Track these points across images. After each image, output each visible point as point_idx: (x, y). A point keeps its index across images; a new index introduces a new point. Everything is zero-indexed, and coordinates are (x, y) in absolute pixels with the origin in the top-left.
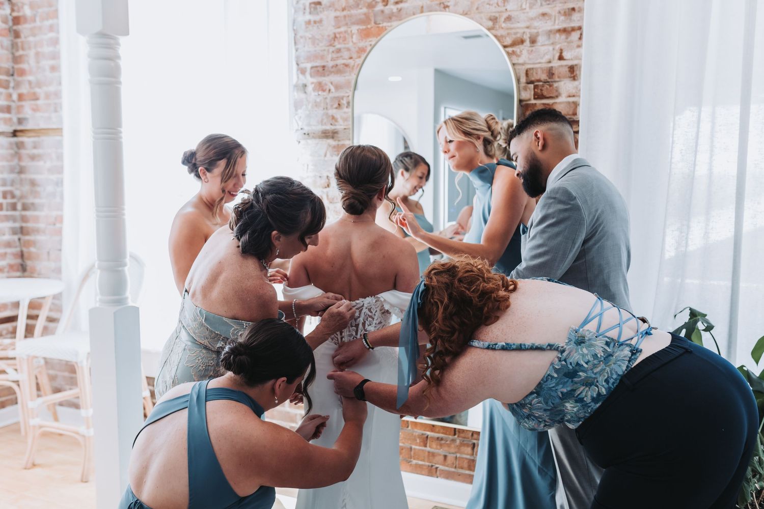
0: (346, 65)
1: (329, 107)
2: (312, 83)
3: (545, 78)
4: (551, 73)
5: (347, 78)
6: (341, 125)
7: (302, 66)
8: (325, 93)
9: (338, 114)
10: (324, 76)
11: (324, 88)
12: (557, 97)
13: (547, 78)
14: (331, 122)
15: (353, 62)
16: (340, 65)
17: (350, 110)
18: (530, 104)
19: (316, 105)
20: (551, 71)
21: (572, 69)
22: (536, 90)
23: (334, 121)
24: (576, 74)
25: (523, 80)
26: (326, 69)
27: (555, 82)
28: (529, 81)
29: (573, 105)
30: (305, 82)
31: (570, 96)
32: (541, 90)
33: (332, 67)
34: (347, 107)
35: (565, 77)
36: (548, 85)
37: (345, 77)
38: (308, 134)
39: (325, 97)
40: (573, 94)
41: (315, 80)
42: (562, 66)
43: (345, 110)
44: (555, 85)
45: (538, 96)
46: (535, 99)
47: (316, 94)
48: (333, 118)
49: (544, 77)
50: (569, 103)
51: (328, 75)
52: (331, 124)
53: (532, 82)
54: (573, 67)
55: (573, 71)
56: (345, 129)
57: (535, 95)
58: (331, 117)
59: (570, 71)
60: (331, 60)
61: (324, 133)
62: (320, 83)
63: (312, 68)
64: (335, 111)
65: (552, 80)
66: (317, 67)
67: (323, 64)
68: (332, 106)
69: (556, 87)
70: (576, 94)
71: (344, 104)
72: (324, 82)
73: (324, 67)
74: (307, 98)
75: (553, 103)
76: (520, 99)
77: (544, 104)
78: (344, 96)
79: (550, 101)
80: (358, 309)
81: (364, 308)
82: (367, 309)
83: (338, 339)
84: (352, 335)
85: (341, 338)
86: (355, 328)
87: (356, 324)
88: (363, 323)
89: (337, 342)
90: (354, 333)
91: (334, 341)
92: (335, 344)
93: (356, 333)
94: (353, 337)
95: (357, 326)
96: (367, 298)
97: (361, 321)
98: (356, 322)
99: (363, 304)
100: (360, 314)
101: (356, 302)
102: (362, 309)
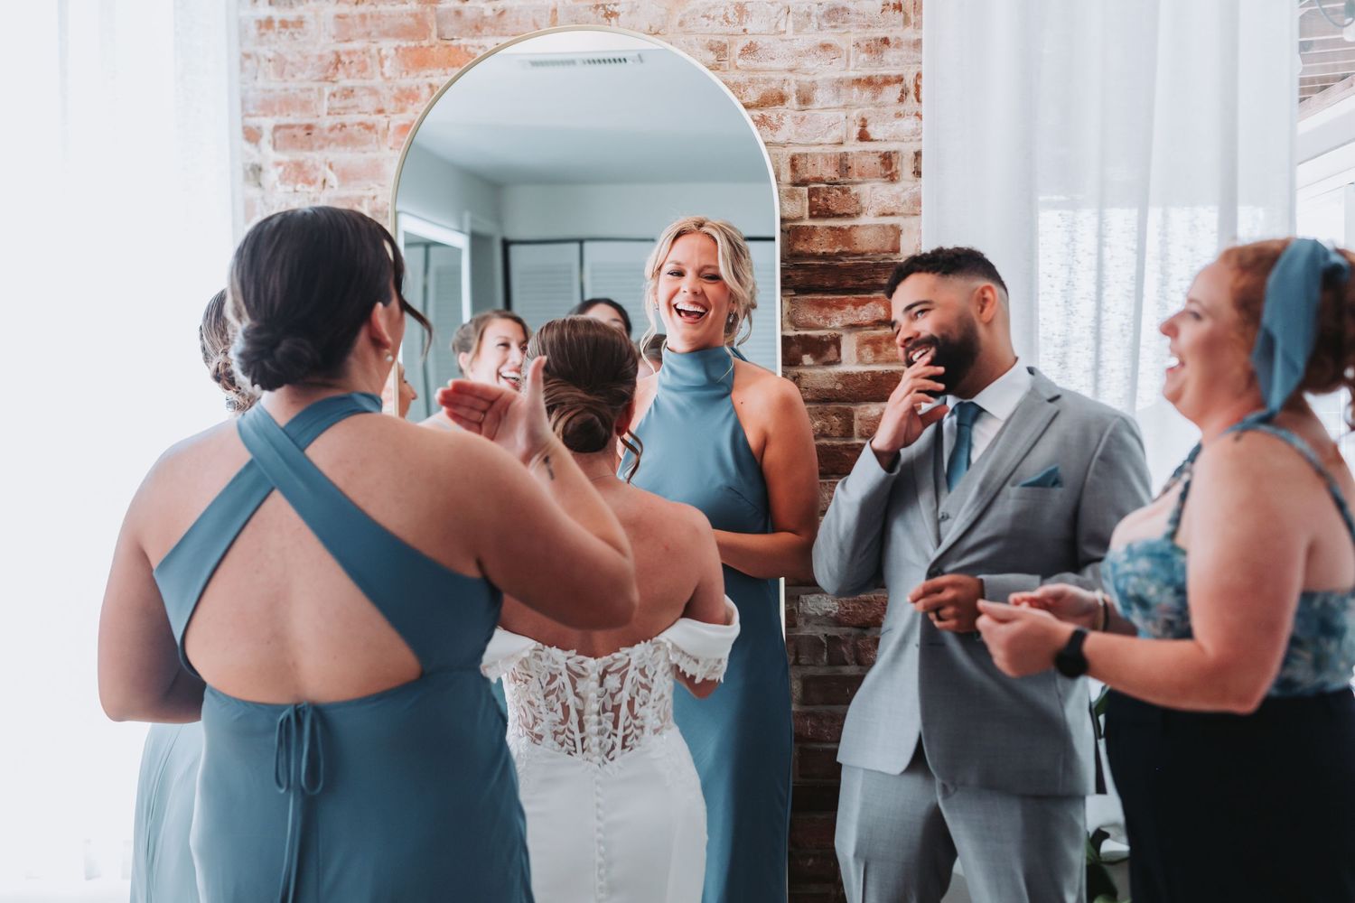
0: (369, 128)
2: (278, 164)
3: (833, 176)
4: (843, 165)
5: (370, 155)
7: (253, 122)
8: (312, 189)
10: (311, 149)
11: (311, 178)
12: (858, 214)
13: (837, 176)
15: (386, 120)
16: (353, 125)
18: (804, 227)
20: (845, 162)
21: (887, 159)
22: (814, 199)
24: (897, 171)
25: (787, 176)
26: (315, 132)
27: (852, 183)
28: (798, 181)
29: (891, 233)
30: (257, 159)
31: (884, 215)
32: (825, 199)
33: (332, 129)
35: (873, 175)
36: (838, 189)
37: (365, 152)
39: (312, 196)
40: (892, 210)
41: (284, 157)
42: (866, 152)
44: (854, 190)
45: (818, 212)
46: (812, 217)
47: (290, 189)
49: (829, 172)
50: (883, 227)
51: (321, 147)
53: (804, 183)
54: (890, 156)
55: (891, 164)
57: (811, 208)
59: (883, 163)
60: (329, 114)
62: (299, 166)
63: (277, 128)
65: (847, 180)
66: (290, 127)
67: (307, 121)
69: (856, 194)
70: (896, 210)
72: (310, 163)
73: (309, 128)
74: (263, 198)
75: (851, 228)
76: (786, 215)
77: (832, 229)
78: (364, 197)
79: (845, 223)
80: (617, 671)
81: (631, 668)
82: (637, 671)
83: (574, 743)
84: (606, 730)
85: (583, 740)
86: (612, 714)
87: (613, 706)
88: (628, 702)
89: (574, 749)
90: (610, 726)
91: (564, 748)
92: (569, 753)
93: (616, 726)
94: (607, 734)
95: (616, 709)
96: (637, 646)
97: (624, 697)
98: (613, 700)
99: (630, 660)
100: (622, 683)
101: (613, 657)
102: (627, 671)
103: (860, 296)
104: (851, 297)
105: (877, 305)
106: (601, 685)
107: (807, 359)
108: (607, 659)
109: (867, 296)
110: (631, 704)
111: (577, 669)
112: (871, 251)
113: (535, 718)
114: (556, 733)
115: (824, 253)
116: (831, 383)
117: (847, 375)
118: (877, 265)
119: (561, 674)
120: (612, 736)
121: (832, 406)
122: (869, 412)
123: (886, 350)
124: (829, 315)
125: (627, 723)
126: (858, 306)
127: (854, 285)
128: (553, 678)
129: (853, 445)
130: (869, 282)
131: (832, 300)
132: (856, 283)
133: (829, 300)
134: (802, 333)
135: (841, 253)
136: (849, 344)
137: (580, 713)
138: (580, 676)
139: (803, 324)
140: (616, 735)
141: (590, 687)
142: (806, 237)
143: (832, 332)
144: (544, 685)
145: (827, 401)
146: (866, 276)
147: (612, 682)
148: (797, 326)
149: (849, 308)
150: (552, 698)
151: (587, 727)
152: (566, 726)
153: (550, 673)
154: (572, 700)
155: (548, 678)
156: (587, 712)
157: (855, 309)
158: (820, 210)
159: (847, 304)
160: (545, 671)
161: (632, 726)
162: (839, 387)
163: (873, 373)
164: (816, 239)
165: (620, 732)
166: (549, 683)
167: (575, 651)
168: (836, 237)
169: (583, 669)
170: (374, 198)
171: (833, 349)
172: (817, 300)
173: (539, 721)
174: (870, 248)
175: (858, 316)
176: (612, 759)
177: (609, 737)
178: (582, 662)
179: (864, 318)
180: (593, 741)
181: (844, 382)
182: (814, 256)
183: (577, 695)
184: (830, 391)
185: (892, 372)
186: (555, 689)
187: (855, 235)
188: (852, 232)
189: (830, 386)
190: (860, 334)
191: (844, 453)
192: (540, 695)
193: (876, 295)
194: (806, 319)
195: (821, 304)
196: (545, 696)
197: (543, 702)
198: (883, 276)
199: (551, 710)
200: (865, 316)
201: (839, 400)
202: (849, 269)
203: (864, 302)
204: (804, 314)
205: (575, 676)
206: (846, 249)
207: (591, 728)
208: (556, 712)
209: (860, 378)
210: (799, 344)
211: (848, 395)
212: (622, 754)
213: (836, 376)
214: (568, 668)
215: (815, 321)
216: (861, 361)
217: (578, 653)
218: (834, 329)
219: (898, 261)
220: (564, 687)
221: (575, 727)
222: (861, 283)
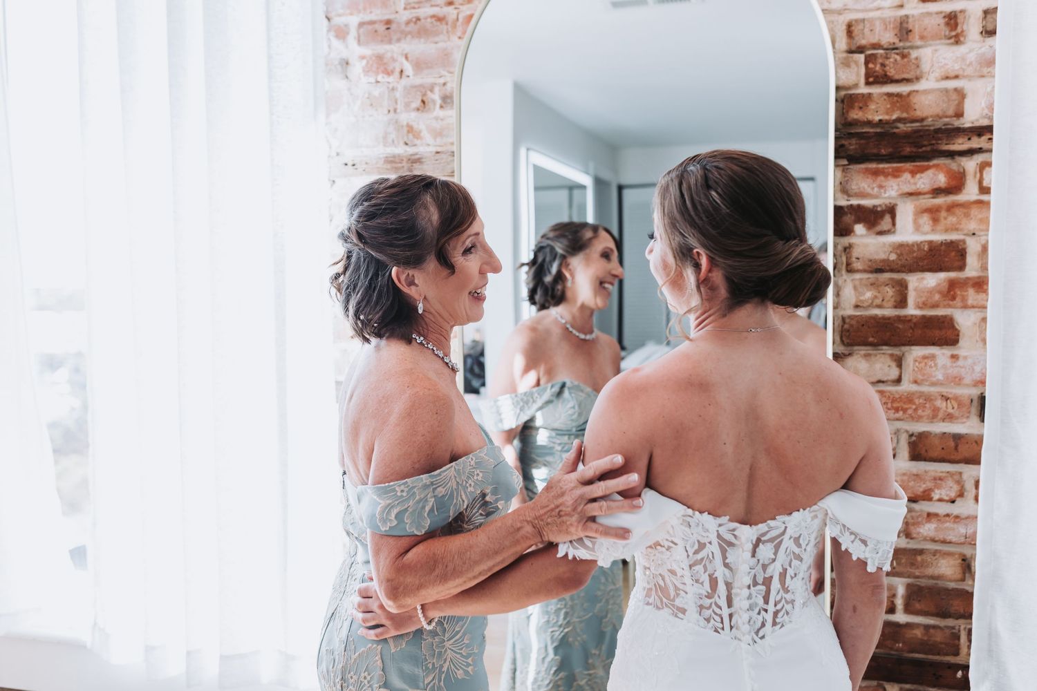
0: (440, 19)
1: (400, 107)
2: (363, 58)
3: (892, 41)
4: (904, 29)
5: (441, 45)
6: (429, 145)
7: (337, 21)
8: (391, 79)
9: (422, 122)
10: (390, 42)
11: (390, 68)
12: (918, 79)
13: (896, 41)
14: (406, 139)
15: (455, 12)
16: (426, 18)
17: (450, 113)
18: (859, 94)
19: (372, 103)
20: (905, 25)
21: (952, 20)
22: (871, 65)
23: (411, 136)
24: (962, 31)
25: (843, 44)
26: (393, 26)
27: (912, 47)
28: (854, 48)
29: (954, 96)
30: (345, 54)
31: (947, 78)
32: (883, 65)
33: (408, 23)
34: (441, 107)
35: (936, 37)
36: (897, 54)
37: (436, 43)
38: (354, 165)
39: (391, 86)
40: (956, 73)
41: (367, 51)
42: (929, 14)
43: (438, 112)
44: (914, 54)
45: (874, 78)
46: (868, 83)
47: (372, 80)
48: (410, 129)
49: (888, 38)
50: (946, 91)
51: (399, 40)
52: (406, 144)
53: (860, 50)
54: (956, 16)
55: (956, 25)
56: (438, 153)
57: (867, 76)
58: (405, 130)
59: (947, 24)
60: (405, 9)
61: (392, 162)
62: (380, 58)
63: (361, 25)
64: (414, 115)
65: (908, 44)
66: (372, 23)
67: (387, 17)
68: (407, 105)
69: (917, 59)
70: (961, 73)
71: (434, 102)
72: (389, 55)
73: (388, 22)
74: (349, 89)
75: (909, 94)
76: (841, 83)
77: (889, 95)
78: (436, 84)
79: (903, 89)
80: (771, 540)
81: (786, 537)
82: (792, 540)
83: (722, 619)
84: (756, 604)
85: (731, 616)
86: (763, 588)
87: (765, 578)
88: (780, 573)
89: (721, 626)
90: (761, 601)
91: (710, 625)
92: (716, 631)
93: (766, 602)
94: (757, 610)
95: (767, 582)
96: (795, 514)
97: (775, 570)
98: (765, 572)
99: (786, 527)
100: (775, 554)
101: (768, 525)
102: (782, 540)
103: (918, 164)
104: (908, 165)
105: (937, 172)
106: (753, 556)
107: (859, 229)
108: (762, 527)
109: (926, 163)
110: (783, 575)
111: (729, 537)
112: (931, 116)
113: (676, 588)
114: (701, 607)
115: (880, 120)
116: (885, 252)
117: (901, 246)
118: (938, 131)
119: (710, 543)
120: (763, 612)
121: (887, 275)
122: (925, 282)
123: (945, 219)
124: (884, 184)
125: (778, 598)
126: (916, 173)
127: (912, 152)
128: (702, 546)
129: (906, 316)
130: (929, 148)
131: (888, 168)
132: (914, 150)
133: (883, 168)
134: (855, 202)
135: (899, 120)
136: (906, 212)
137: (729, 586)
138: (731, 544)
139: (856, 193)
140: (766, 611)
141: (741, 557)
142: (861, 105)
143: (887, 202)
144: (691, 552)
145: (879, 271)
146: (925, 143)
147: (765, 551)
148: (849, 195)
149: (907, 176)
150: (699, 568)
151: (736, 601)
152: (713, 600)
153: (698, 541)
154: (721, 573)
155: (696, 547)
156: (736, 585)
157: (913, 177)
158: (877, 77)
159: (904, 171)
160: (695, 537)
161: (783, 600)
162: (893, 257)
163: (930, 242)
164: (872, 106)
165: (771, 608)
166: (696, 552)
167: (728, 517)
168: (893, 104)
169: (735, 536)
170: (445, 84)
171: (887, 218)
172: (871, 169)
173: (682, 593)
174: (931, 114)
175: (915, 184)
176: (763, 637)
177: (759, 613)
178: (734, 530)
179: (923, 186)
180: (742, 618)
181: (898, 252)
182: (869, 123)
183: (726, 565)
184: (883, 261)
185: (952, 242)
186: (702, 559)
187: (915, 101)
188: (911, 97)
189: (883, 256)
190: (917, 203)
191: (896, 325)
192: (685, 565)
193: (935, 162)
194: (859, 188)
195: (876, 173)
196: (691, 566)
197: (687, 573)
198: (945, 142)
199: (697, 581)
200: (923, 183)
201: (892, 271)
202: (907, 136)
203: (923, 170)
204: (857, 184)
205: (726, 545)
206: (905, 115)
207: (741, 603)
208: (702, 583)
209: (915, 248)
210: (851, 214)
211: (903, 266)
212: (773, 632)
213: (890, 246)
214: (719, 536)
215: (869, 190)
216: (917, 228)
217: (731, 520)
218: (889, 198)
219: (962, 126)
220: (713, 557)
221: (723, 603)
222: (920, 150)
